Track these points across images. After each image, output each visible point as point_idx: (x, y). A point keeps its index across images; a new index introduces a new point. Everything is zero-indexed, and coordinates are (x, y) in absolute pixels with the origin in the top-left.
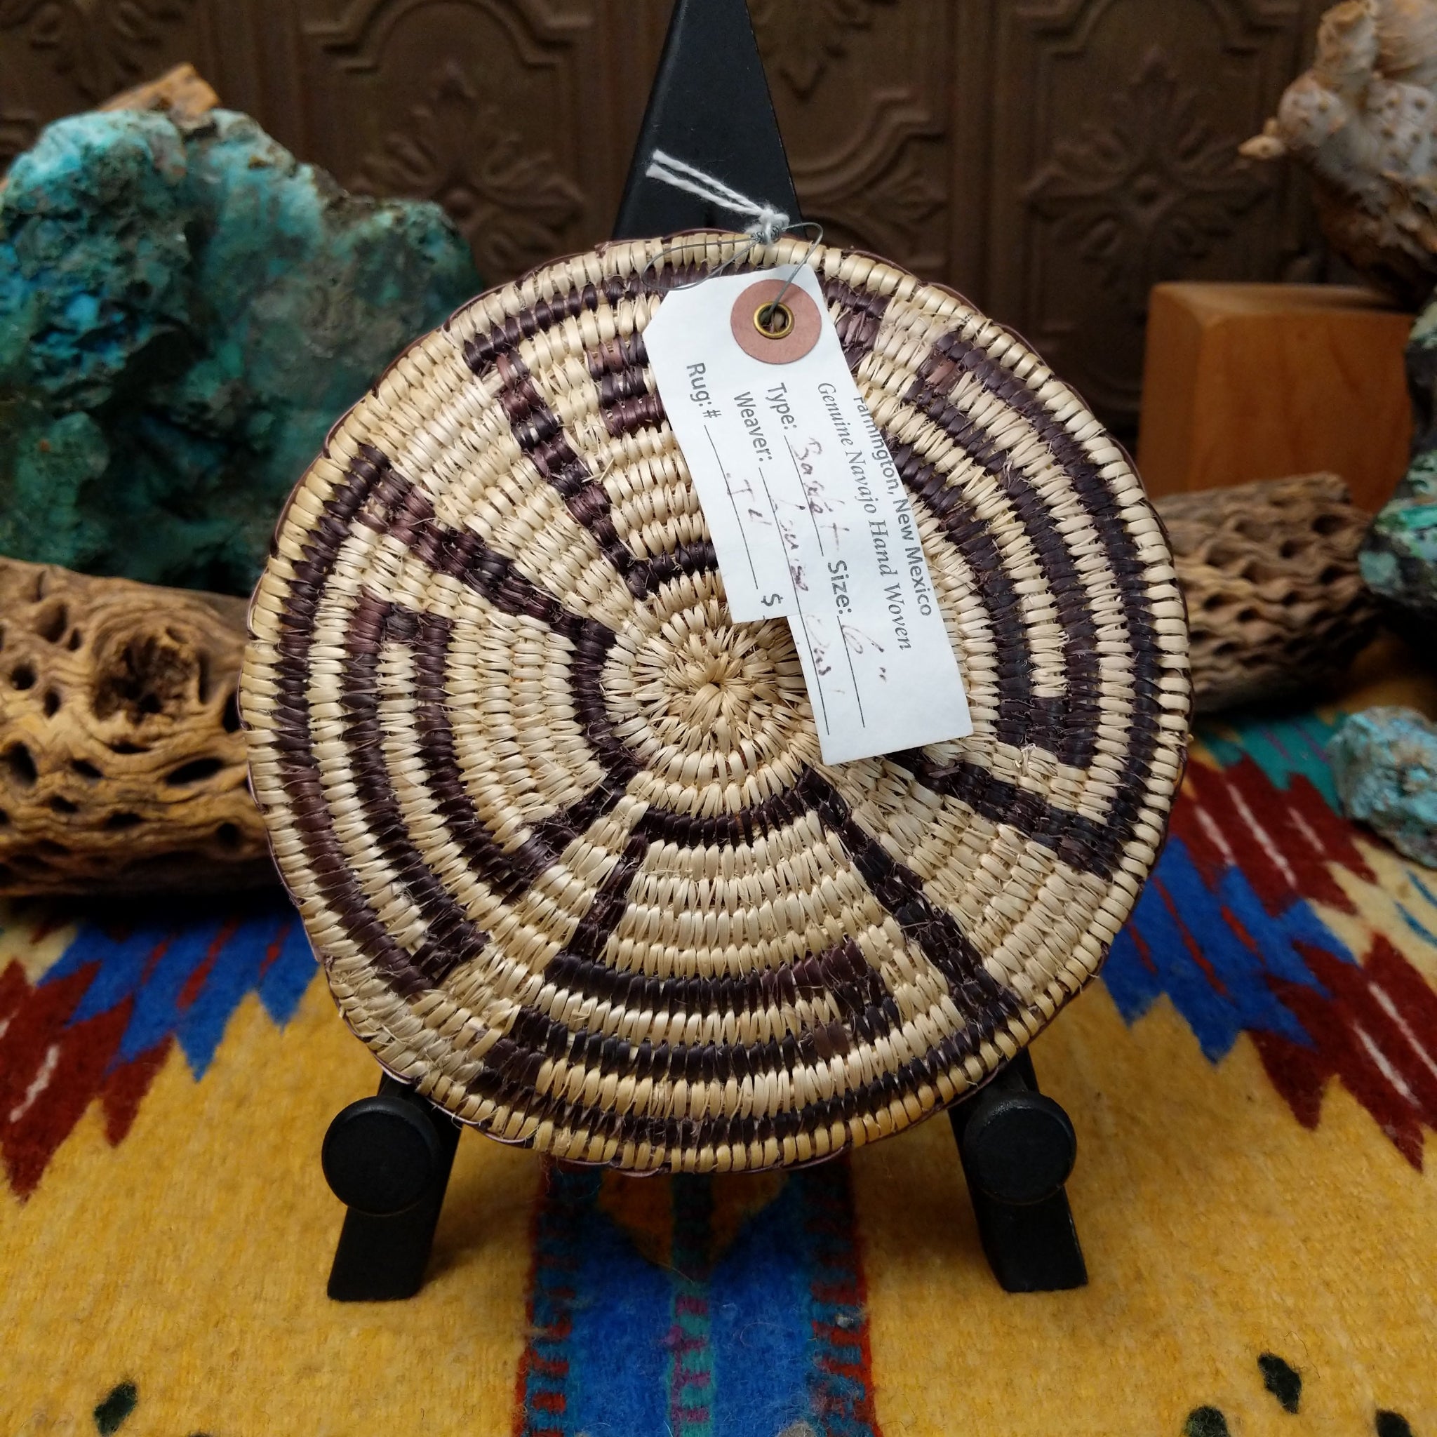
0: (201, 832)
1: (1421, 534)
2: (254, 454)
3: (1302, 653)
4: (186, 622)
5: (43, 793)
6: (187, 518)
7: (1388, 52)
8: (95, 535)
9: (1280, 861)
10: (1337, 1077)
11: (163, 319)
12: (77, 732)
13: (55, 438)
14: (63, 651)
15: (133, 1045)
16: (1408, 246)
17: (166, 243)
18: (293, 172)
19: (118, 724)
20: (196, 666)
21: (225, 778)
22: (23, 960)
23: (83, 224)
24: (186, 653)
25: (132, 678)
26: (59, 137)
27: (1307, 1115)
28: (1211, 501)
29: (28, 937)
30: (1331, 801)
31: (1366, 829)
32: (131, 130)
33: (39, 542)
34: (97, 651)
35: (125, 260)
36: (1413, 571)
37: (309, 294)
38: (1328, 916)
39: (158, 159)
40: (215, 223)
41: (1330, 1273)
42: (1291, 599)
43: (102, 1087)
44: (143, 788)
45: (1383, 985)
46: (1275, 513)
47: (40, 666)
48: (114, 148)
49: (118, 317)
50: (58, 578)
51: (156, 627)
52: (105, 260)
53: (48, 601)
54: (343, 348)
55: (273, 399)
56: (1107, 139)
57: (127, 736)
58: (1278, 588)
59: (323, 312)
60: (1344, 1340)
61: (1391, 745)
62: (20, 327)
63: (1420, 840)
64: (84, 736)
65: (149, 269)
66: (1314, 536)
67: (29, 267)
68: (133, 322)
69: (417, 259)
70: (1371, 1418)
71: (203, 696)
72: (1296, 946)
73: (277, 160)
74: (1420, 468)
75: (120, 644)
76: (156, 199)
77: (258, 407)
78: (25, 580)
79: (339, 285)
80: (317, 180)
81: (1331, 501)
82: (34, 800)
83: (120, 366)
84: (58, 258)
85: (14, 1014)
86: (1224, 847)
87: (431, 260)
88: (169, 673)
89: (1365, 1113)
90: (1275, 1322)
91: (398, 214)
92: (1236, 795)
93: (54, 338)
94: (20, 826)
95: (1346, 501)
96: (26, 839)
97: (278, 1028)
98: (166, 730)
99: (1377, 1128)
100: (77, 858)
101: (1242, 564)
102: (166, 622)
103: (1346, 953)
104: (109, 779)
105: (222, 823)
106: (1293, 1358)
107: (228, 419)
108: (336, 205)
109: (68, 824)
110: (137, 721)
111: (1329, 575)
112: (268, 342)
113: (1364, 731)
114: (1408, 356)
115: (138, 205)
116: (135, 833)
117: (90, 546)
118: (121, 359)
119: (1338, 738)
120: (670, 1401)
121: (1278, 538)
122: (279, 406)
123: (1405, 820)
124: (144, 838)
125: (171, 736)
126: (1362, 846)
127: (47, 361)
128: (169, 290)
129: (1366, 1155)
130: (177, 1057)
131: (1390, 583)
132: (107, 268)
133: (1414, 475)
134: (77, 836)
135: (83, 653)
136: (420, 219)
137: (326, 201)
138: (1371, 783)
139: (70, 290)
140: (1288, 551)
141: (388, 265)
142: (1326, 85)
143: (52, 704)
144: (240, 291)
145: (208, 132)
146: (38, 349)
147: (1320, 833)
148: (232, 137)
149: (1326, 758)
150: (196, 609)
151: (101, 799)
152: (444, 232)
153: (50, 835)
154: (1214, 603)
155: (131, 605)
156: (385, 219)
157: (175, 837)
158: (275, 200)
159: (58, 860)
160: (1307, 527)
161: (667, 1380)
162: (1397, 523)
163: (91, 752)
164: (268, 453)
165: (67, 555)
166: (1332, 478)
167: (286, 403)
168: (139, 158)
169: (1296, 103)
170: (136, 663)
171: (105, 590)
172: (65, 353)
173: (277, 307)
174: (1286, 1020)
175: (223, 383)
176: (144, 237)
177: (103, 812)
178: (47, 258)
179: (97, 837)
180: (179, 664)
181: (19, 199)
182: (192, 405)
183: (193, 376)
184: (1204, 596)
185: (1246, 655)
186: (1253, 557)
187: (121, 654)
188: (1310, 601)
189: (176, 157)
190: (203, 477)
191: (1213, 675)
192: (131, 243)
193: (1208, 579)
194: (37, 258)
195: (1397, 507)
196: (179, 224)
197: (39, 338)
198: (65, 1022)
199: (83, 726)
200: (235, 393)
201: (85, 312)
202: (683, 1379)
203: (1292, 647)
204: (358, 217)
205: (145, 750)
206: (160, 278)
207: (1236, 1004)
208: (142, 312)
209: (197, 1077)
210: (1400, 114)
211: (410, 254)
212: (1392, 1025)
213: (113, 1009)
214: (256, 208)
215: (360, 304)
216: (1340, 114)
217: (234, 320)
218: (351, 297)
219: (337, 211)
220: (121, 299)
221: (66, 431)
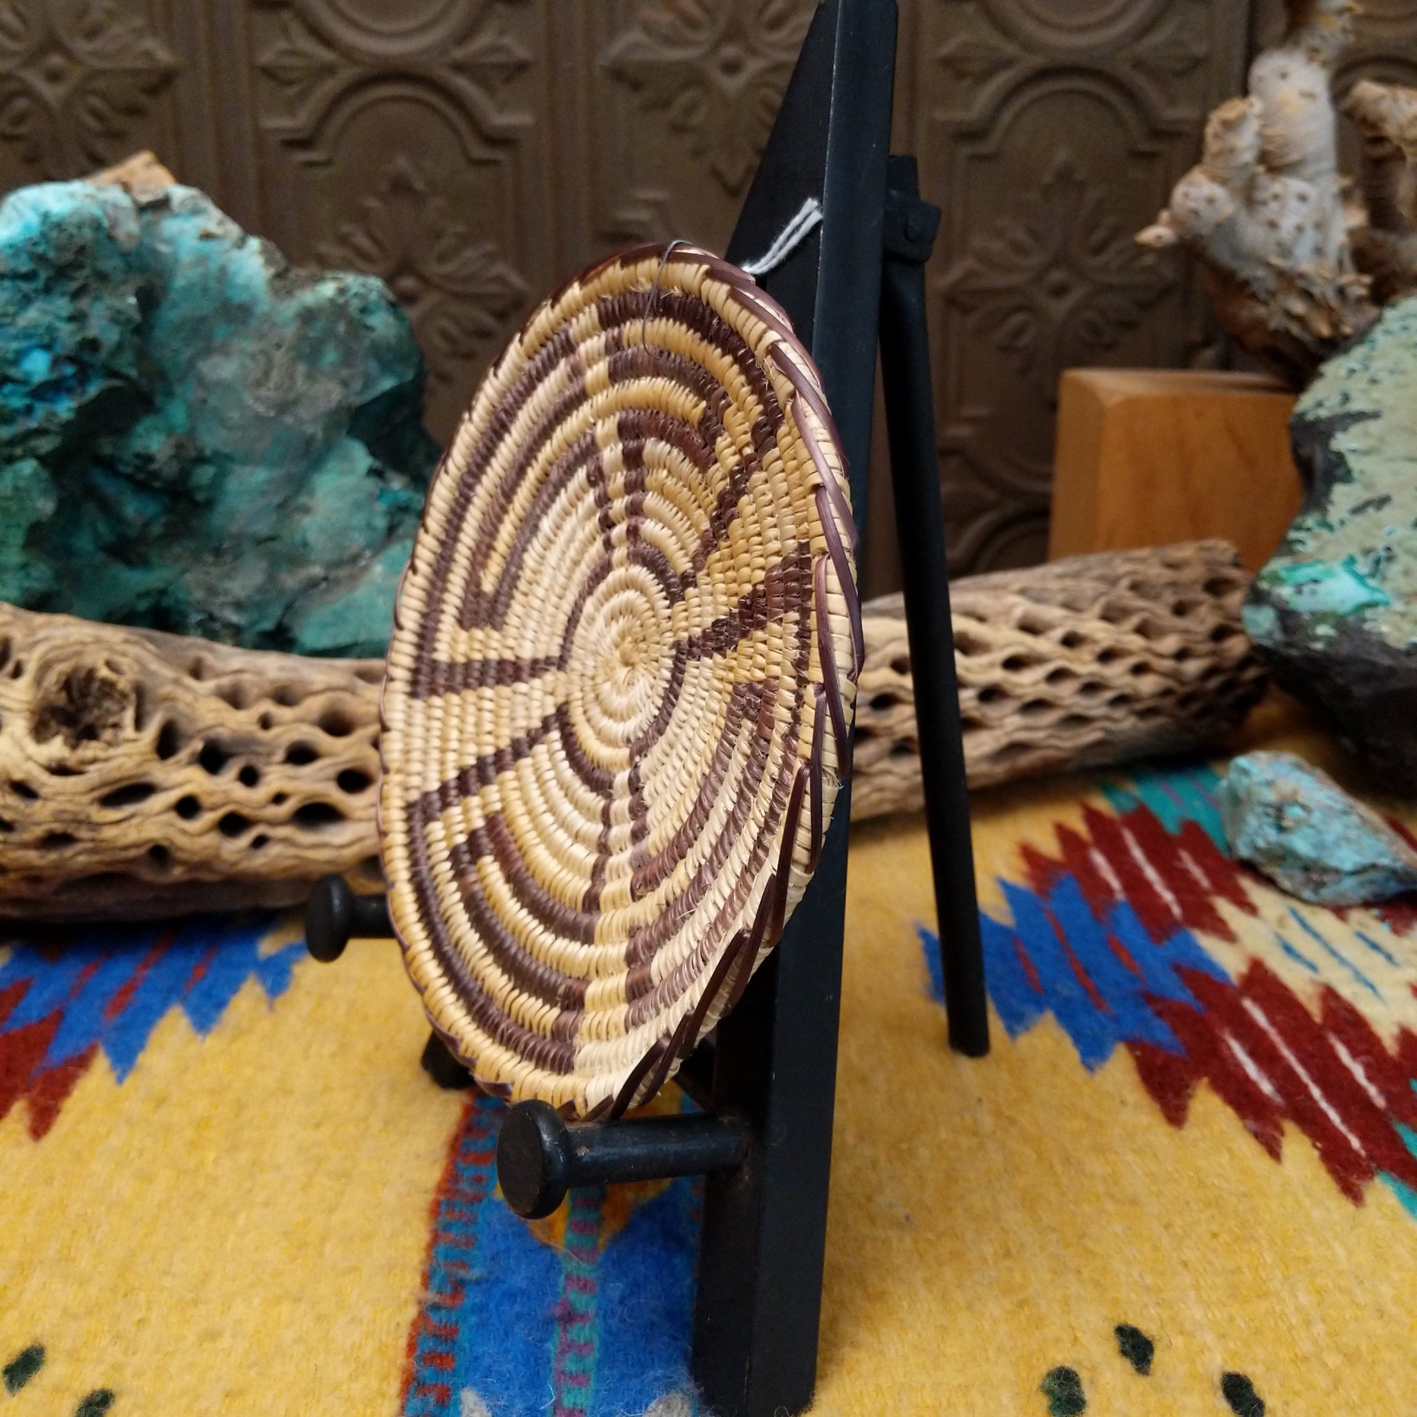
0: (133, 853)
1: (1299, 589)
2: (196, 505)
3: (1195, 707)
4: (124, 655)
6: (130, 563)
7: (1270, 148)
8: (41, 576)
9: (1168, 897)
10: (1205, 1080)
11: (113, 374)
12: (16, 755)
13: (6, 482)
14: (7, 680)
15: (58, 1053)
16: (1295, 329)
17: (118, 304)
18: (241, 244)
19: (56, 748)
20: (133, 697)
21: (157, 802)
23: (40, 284)
24: (123, 684)
25: (71, 708)
26: (20, 205)
27: (1175, 1115)
28: (1108, 563)
30: (1219, 844)
31: (1249, 867)
32: (88, 201)
34: (38, 681)
35: (78, 318)
36: (1290, 623)
37: (253, 357)
38: (1210, 944)
39: (112, 227)
40: (165, 289)
41: (1189, 1255)
42: (1182, 655)
43: (28, 1090)
44: (77, 809)
45: (1255, 999)
46: (1168, 575)
48: (72, 215)
49: (69, 370)
50: (3, 614)
51: (96, 659)
52: (58, 318)
54: (284, 407)
55: (216, 453)
56: (1022, 237)
57: (63, 759)
58: (1170, 643)
59: (267, 373)
60: (1197, 1313)
61: (1270, 784)
63: (1299, 876)
64: (22, 758)
65: (100, 326)
66: (1205, 597)
68: (84, 375)
69: (357, 327)
70: (1217, 1379)
71: (139, 724)
72: (1177, 968)
73: (226, 232)
74: (1299, 528)
75: (60, 674)
76: (110, 264)
77: (201, 460)
79: (282, 350)
80: (264, 252)
81: (1222, 564)
83: (70, 416)
84: (14, 315)
86: (1115, 883)
87: (369, 328)
88: (107, 704)
89: (1230, 1112)
90: (1133, 1296)
91: (341, 286)
92: (1129, 838)
93: (7, 388)
95: (1236, 565)
97: (200, 1038)
98: (101, 754)
99: (1239, 1123)
100: (12, 876)
101: (1135, 620)
102: (105, 655)
103: (1223, 974)
104: (46, 799)
105: (151, 845)
106: (1147, 1328)
107: (171, 470)
108: (279, 276)
109: (4, 842)
110: (74, 747)
111: (1220, 634)
112: (212, 401)
113: (1245, 772)
114: (1292, 428)
115: (92, 268)
116: (69, 852)
117: (37, 585)
118: (69, 409)
119: (1224, 783)
120: (553, 1365)
121: (1170, 598)
122: (222, 460)
123: (1284, 856)
124: (77, 858)
125: (106, 760)
126: (1246, 883)
127: (1, 410)
128: (119, 347)
129: (1230, 1150)
130: (101, 1064)
131: (1269, 634)
132: (60, 325)
133: (1293, 535)
134: (13, 855)
135: (25, 681)
136: (362, 291)
137: (272, 271)
138: (1252, 821)
139: (24, 344)
140: (1180, 610)
141: (330, 333)
142: (1214, 178)
144: (187, 354)
145: (161, 205)
147: (1208, 872)
148: (184, 210)
149: (1214, 803)
150: (135, 643)
151: (36, 818)
152: (384, 304)
154: (1107, 656)
155: (72, 639)
156: (328, 289)
157: (107, 857)
158: (223, 270)
160: (1198, 587)
161: (552, 1347)
162: (1276, 579)
163: (28, 772)
164: (209, 504)
165: (14, 593)
166: (1223, 544)
167: (228, 458)
168: (95, 226)
169: (1187, 195)
170: (76, 694)
171: (49, 624)
172: (17, 402)
173: (223, 369)
174: (1162, 1032)
175: (169, 436)
176: (97, 298)
177: (38, 832)
178: (5, 315)
179: (32, 856)
180: (116, 695)
182: (138, 456)
183: (140, 429)
184: (1098, 649)
185: (1139, 706)
186: (1145, 615)
187: (61, 684)
188: (1199, 656)
189: (130, 226)
190: (146, 525)
191: (1107, 724)
192: (84, 303)
193: (1102, 633)
195: (1278, 565)
196: (131, 287)
199: (22, 749)
200: (179, 447)
201: (38, 365)
202: (567, 1348)
203: (1185, 700)
204: (302, 287)
205: (80, 773)
206: (111, 336)
207: (1116, 1019)
208: (92, 366)
209: (120, 1080)
210: (1283, 207)
211: (351, 322)
212: (1262, 1033)
213: (42, 1021)
214: (205, 276)
215: (301, 368)
216: (1226, 204)
217: (182, 380)
218: (294, 361)
219: (282, 282)
220: (73, 354)
221: (17, 476)
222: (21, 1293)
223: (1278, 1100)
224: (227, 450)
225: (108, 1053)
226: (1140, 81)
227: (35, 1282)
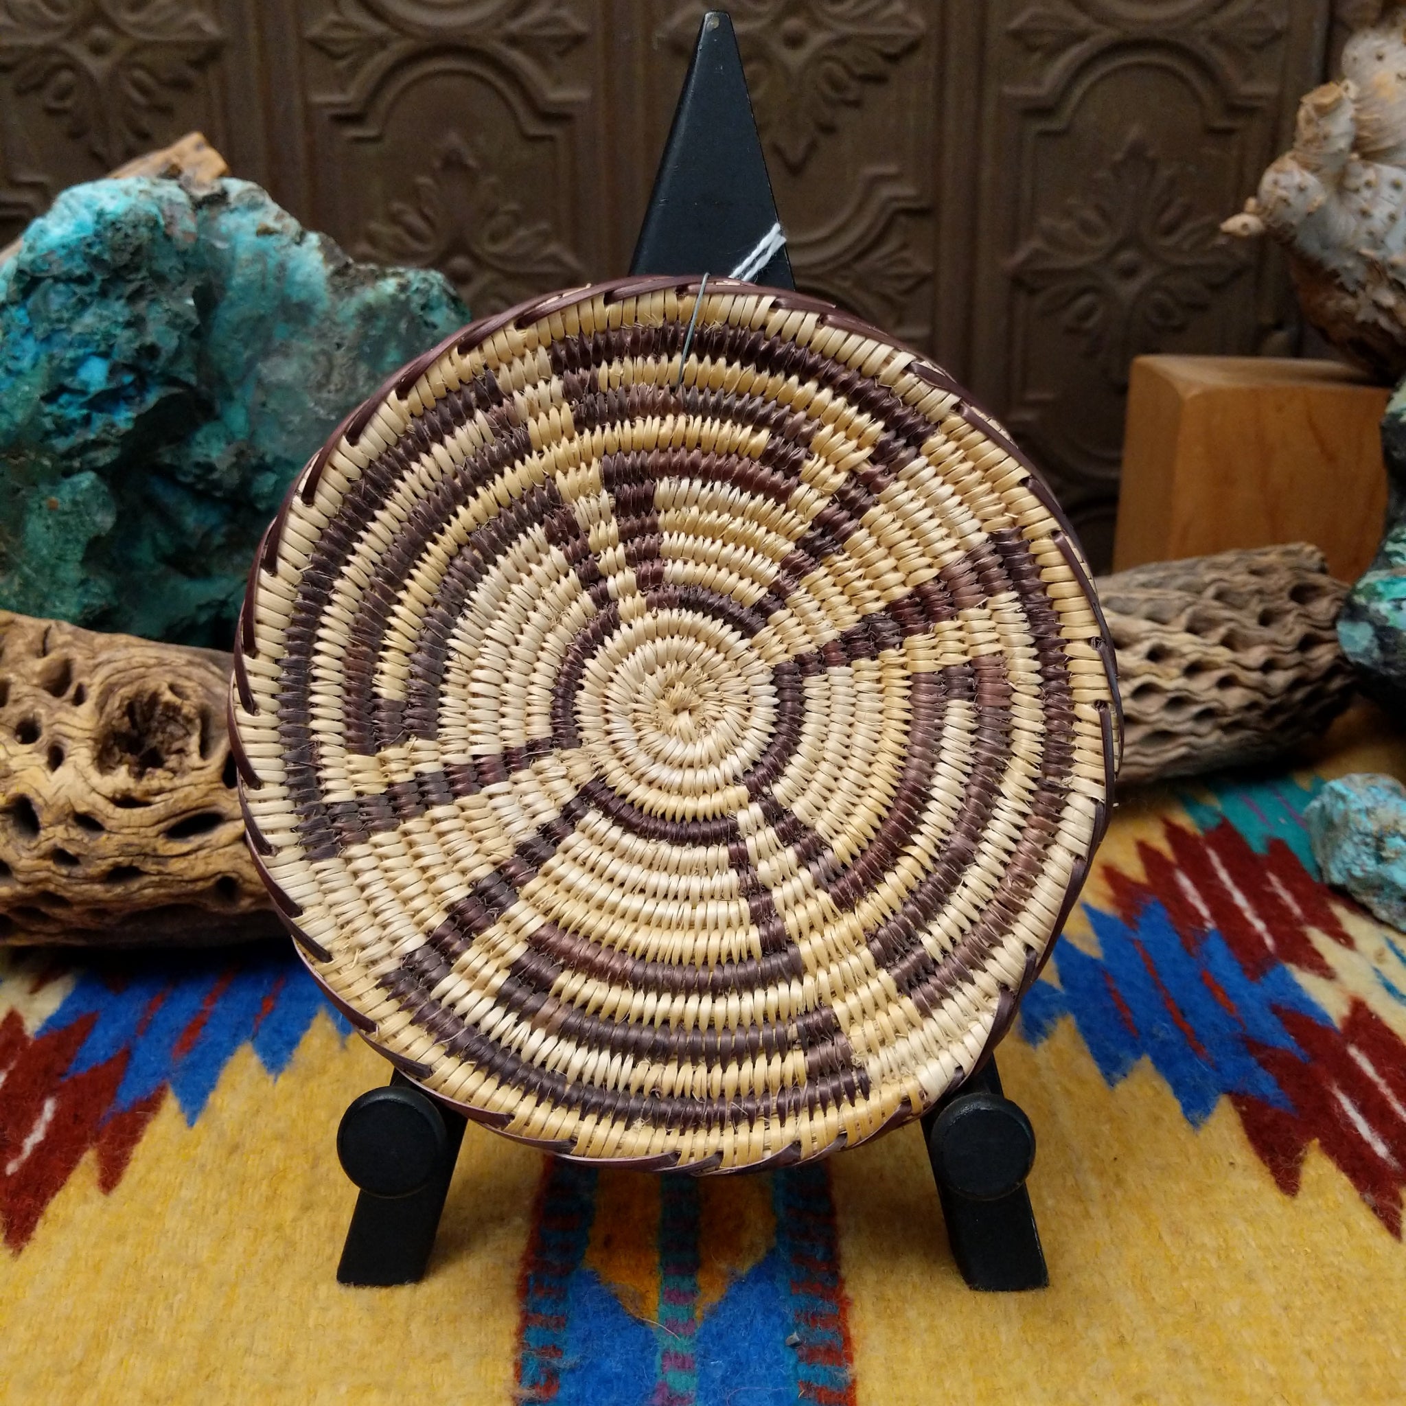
0: (200, 885)
1: (1397, 604)
2: (258, 513)
3: (1280, 719)
4: (188, 678)
5: (45, 846)
6: (192, 576)
7: (1365, 134)
8: (101, 591)
9: (1260, 926)
10: (1316, 1141)
11: (173, 381)
12: (80, 786)
13: (63, 496)
14: (67, 705)
15: (127, 1096)
16: (1384, 322)
17: (175, 307)
18: (300, 240)
19: (121, 779)
20: (198, 722)
21: (225, 833)
22: (21, 1011)
23: (95, 288)
24: (188, 709)
25: (135, 733)
26: (72, 202)
27: (1288, 1181)
28: (1191, 569)
29: (27, 986)
30: (1308, 866)
31: (1342, 893)
32: (142, 197)
33: (45, 597)
34: (101, 707)
35: (136, 323)
36: (1390, 640)
37: (314, 358)
38: (1307, 981)
39: (168, 225)
40: (223, 288)
41: (1311, 1342)
42: (1268, 666)
43: (97, 1138)
44: (144, 841)
45: (1361, 1047)
46: (1254, 582)
47: (44, 721)
48: (126, 214)
49: (128, 379)
50: (64, 633)
51: (159, 682)
52: (116, 322)
53: (53, 655)
54: (345, 411)
55: (277, 459)
56: (1091, 216)
57: (128, 789)
58: (1256, 655)
59: (328, 376)
61: (1368, 812)
62: (32, 388)
63: (1397, 906)
64: (87, 789)
65: (158, 332)
66: (1292, 604)
67: (41, 329)
68: (142, 385)
69: (419, 325)
71: (204, 751)
72: (1276, 1010)
73: (285, 227)
74: (1397, 540)
75: (123, 699)
76: (167, 264)
77: (263, 467)
78: (32, 635)
79: (344, 349)
80: (323, 246)
81: (1309, 570)
82: (36, 853)
83: (130, 426)
84: (70, 321)
85: (12, 1065)
86: (1204, 911)
87: (435, 326)
88: (171, 728)
89: (1344, 1179)
91: (403, 281)
92: (1215, 859)
93: (64, 399)
94: (21, 877)
95: (1323, 571)
96: (28, 891)
97: (272, 1077)
98: (167, 785)
99: (1356, 1194)
100: (77, 909)
101: (1222, 631)
102: (169, 678)
103: (1326, 1017)
104: (110, 832)
105: (219, 876)
107: (233, 479)
108: (341, 272)
109: (68, 876)
110: (139, 776)
111: (1307, 643)
112: (273, 404)
113: (1342, 797)
114: (1383, 429)
115: (150, 270)
116: (135, 886)
117: (96, 602)
118: (128, 419)
119: (1316, 804)
121: (1257, 607)
122: (283, 466)
123: (1381, 886)
124: (143, 890)
126: (1339, 911)
127: (57, 420)
128: (178, 353)
129: (1347, 1224)
130: (171, 1105)
131: (1367, 652)
132: (118, 331)
133: (1390, 547)
134: (77, 888)
135: (87, 707)
136: (423, 286)
137: (331, 267)
138: (1349, 849)
139: (81, 352)
140: (1266, 619)
141: (391, 330)
142: (1305, 166)
143: (56, 758)
144: (247, 354)
145: (219, 199)
146: (48, 409)
147: (1298, 898)
148: (239, 205)
149: (1304, 823)
150: (200, 665)
151: (101, 852)
152: (445, 299)
153: (51, 887)
154: (1193, 670)
155: (134, 662)
156: (389, 286)
157: (175, 890)
158: (282, 267)
159: (58, 912)
160: (1285, 594)
162: (1373, 594)
163: (94, 806)
164: (271, 513)
165: (74, 611)
166: (1310, 548)
167: (290, 463)
168: (151, 224)
169: (1276, 183)
170: (138, 718)
171: (110, 645)
172: (75, 413)
173: (284, 370)
174: (1266, 1084)
175: (229, 443)
176: (154, 301)
177: (104, 865)
178: (60, 320)
179: (98, 890)
180: (181, 720)
181: (33, 262)
182: (198, 465)
183: (199, 437)
184: (1184, 662)
185: (1225, 720)
186: (1232, 625)
187: (124, 709)
188: (1286, 669)
189: (187, 224)
190: (207, 535)
191: (1192, 739)
192: (142, 305)
193: (1188, 646)
194: (48, 319)
195: (1374, 578)
196: (189, 288)
197: (50, 398)
198: (61, 1075)
199: (86, 780)
200: (240, 454)
201: (95, 374)
203: (1270, 713)
204: (362, 284)
205: (148, 804)
206: (169, 342)
207: (1217, 1068)
208: (150, 373)
209: (191, 1123)
210: (1377, 194)
211: (412, 319)
212: (1372, 1085)
213: (109, 1061)
214: (263, 274)
215: (363, 368)
216: (1318, 194)
217: (240, 383)
218: (355, 361)
219: (342, 277)
220: (129, 361)
221: (74, 487)
222: (98, 1372)
223: (1394, 1163)
224: (288, 456)
225: (177, 1094)
226: (1218, 56)
227: (112, 1356)
